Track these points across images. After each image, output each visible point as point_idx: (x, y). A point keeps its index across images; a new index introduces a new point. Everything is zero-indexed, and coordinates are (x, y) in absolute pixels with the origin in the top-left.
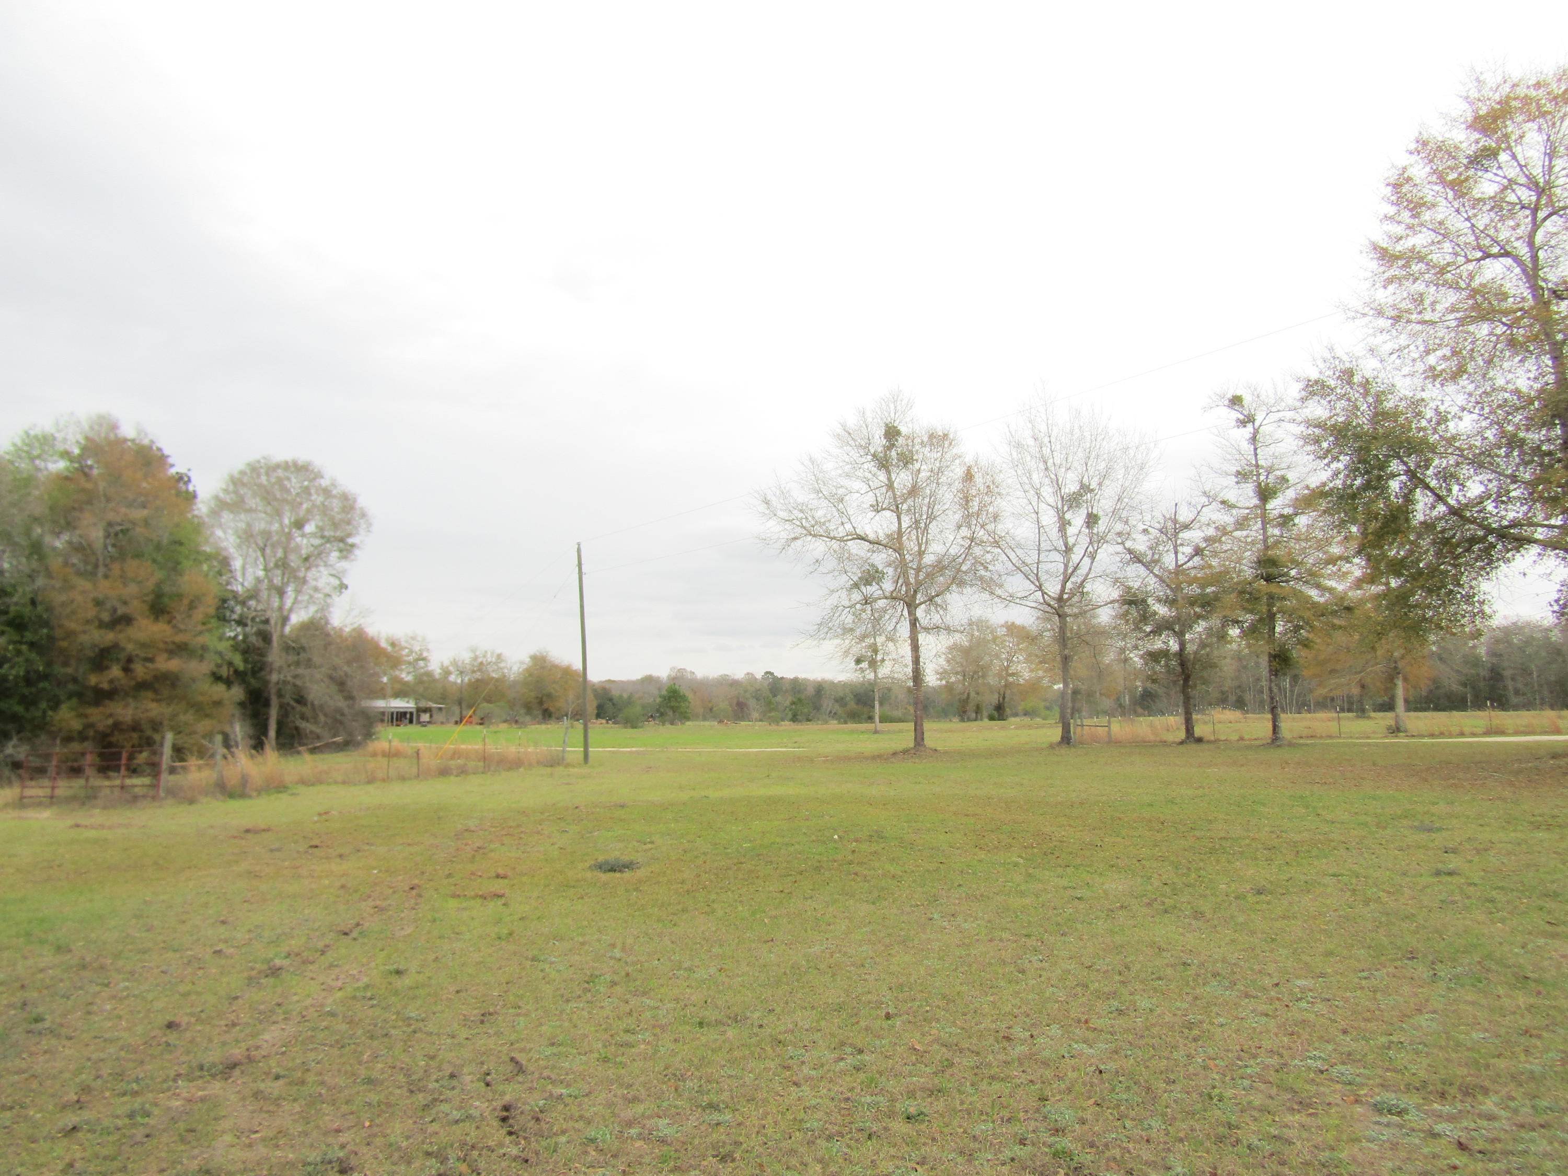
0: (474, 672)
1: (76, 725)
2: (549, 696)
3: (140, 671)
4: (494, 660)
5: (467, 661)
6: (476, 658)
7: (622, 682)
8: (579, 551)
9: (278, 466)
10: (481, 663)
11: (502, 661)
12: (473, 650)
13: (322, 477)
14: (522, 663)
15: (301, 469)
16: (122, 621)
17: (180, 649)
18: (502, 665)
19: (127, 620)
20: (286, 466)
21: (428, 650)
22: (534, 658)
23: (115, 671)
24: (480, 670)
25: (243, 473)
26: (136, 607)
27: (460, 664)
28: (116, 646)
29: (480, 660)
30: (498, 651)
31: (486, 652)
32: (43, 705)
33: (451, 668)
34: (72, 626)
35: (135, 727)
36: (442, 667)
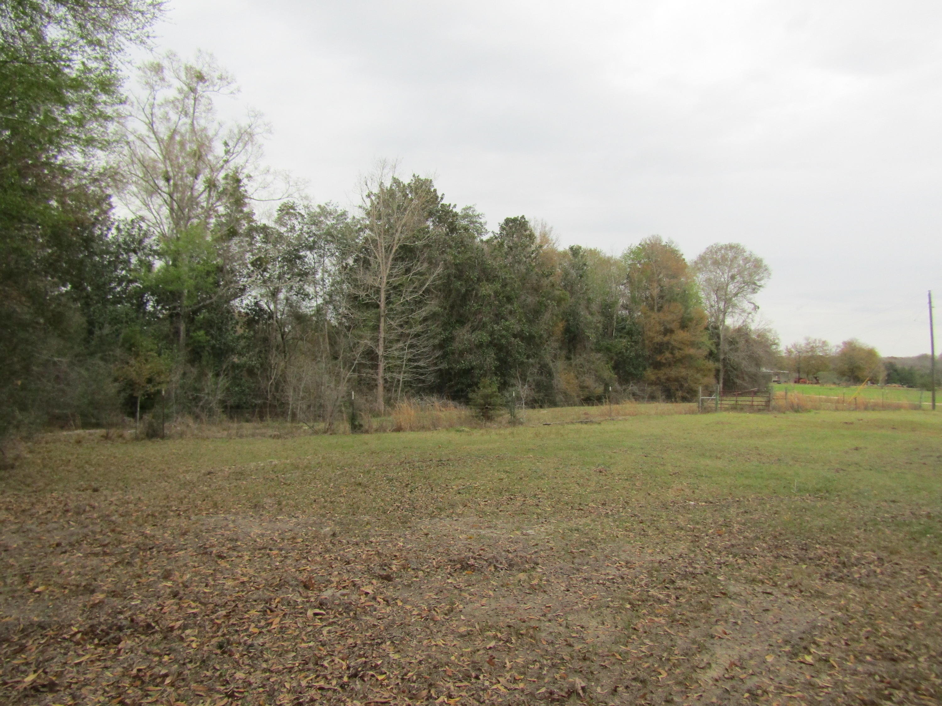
0: (807, 352)
1: (653, 378)
2: (859, 368)
3: (678, 354)
4: (820, 345)
5: (803, 345)
6: (808, 344)
7: (902, 358)
8: (930, 295)
9: (722, 248)
10: (812, 347)
11: (826, 345)
12: (807, 339)
13: (745, 252)
14: (838, 346)
15: (731, 247)
16: (668, 331)
17: (692, 344)
18: (825, 348)
19: (672, 331)
20: (726, 248)
21: (778, 339)
22: (845, 343)
23: (667, 355)
24: (811, 351)
25: (705, 253)
26: (674, 326)
27: (798, 347)
28: (668, 343)
29: (811, 345)
30: (823, 339)
31: (815, 340)
32: (641, 369)
33: (793, 350)
34: (651, 334)
35: (676, 380)
36: (787, 349)
